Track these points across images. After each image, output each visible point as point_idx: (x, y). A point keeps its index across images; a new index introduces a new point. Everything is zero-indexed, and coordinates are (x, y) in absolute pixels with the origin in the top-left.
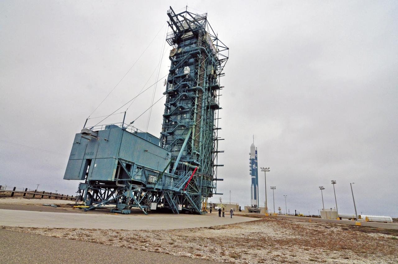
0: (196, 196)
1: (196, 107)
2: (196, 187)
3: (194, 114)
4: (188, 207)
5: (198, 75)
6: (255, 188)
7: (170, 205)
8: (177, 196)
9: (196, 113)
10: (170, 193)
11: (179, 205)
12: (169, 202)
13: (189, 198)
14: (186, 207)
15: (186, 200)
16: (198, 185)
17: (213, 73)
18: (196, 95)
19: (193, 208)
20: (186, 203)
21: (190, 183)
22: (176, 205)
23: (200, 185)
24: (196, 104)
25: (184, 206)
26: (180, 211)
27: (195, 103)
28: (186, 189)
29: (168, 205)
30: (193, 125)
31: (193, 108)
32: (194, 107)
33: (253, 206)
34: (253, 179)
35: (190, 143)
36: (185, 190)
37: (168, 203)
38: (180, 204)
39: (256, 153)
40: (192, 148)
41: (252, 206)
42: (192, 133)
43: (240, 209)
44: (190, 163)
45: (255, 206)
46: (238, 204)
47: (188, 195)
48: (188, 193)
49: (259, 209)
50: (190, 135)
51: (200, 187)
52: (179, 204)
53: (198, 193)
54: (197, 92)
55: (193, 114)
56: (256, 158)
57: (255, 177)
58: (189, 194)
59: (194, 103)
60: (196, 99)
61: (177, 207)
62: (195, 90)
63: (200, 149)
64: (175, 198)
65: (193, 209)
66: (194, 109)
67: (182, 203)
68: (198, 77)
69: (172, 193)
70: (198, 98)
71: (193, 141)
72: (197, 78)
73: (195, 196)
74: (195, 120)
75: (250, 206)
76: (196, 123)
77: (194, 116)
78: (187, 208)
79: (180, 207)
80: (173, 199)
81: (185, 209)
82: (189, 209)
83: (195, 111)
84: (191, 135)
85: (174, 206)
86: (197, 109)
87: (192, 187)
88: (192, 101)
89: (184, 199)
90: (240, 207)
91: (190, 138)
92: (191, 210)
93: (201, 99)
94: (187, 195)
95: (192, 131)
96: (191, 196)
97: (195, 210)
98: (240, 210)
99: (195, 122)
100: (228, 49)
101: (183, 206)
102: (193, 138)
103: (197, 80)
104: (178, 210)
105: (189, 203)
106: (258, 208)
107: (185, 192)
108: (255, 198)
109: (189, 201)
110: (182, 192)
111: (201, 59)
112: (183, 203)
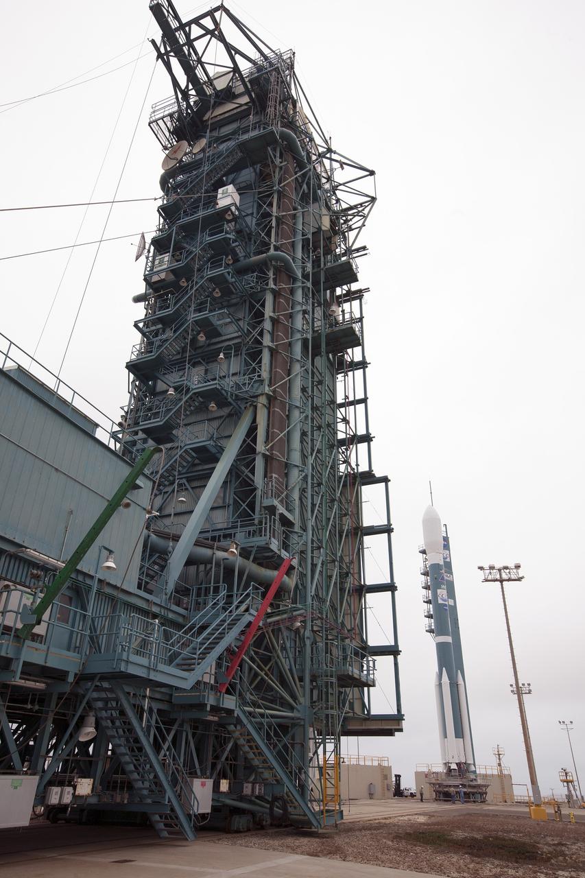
0: (284, 728)
1: (267, 325)
2: (283, 682)
3: (261, 352)
4: (247, 789)
5: (274, 219)
6: (454, 686)
7: (139, 784)
8: (181, 725)
9: (271, 349)
10: (140, 711)
11: (197, 783)
12: (131, 767)
13: (251, 740)
14: (235, 789)
15: (236, 747)
16: (291, 670)
17: (328, 226)
18: (267, 284)
19: (275, 799)
20: (234, 768)
21: (252, 659)
22: (174, 782)
23: (303, 671)
24: (267, 316)
25: (224, 786)
26: (203, 816)
27: (263, 315)
28: (233, 686)
29: (129, 786)
30: (257, 396)
31: (255, 333)
32: (258, 329)
33: (454, 766)
34: (441, 648)
35: (246, 471)
36: (228, 692)
37: (124, 772)
38: (204, 775)
39: (446, 546)
40: (259, 493)
41: (450, 770)
42: (252, 430)
43: (398, 784)
44: (248, 559)
45: (463, 769)
46: (385, 764)
47: (245, 721)
48: (244, 712)
49: (480, 782)
50: (243, 437)
51: (301, 679)
52: (193, 774)
53: (292, 709)
54: (271, 274)
55: (255, 355)
56: (448, 566)
57: (449, 639)
58: (250, 713)
59: (259, 316)
60: (269, 299)
61: (184, 796)
62: (261, 268)
63: (296, 495)
64: (170, 738)
65: (272, 803)
66: (261, 334)
67: (214, 765)
68: (274, 225)
69: (156, 706)
70: (276, 294)
71: (259, 464)
72: (271, 227)
73: (280, 725)
74: (265, 374)
75: (440, 769)
76: (270, 386)
77: (260, 362)
78: (242, 798)
79: (202, 794)
80: (157, 747)
81: (228, 802)
82: (251, 802)
83: (267, 341)
84: (248, 435)
85: (162, 791)
86: (272, 334)
87: (262, 679)
88: (252, 307)
89: (222, 742)
90: (398, 777)
91: (248, 450)
92: (262, 809)
93: (287, 300)
94: (239, 721)
95: (254, 420)
96: (259, 727)
97: (285, 809)
98: (398, 793)
99: (267, 382)
100: (372, 173)
101: (216, 786)
102: (261, 447)
103: (269, 234)
104: (189, 816)
105: (250, 768)
106: (473, 777)
107: (230, 702)
108: (459, 733)
109: (251, 755)
110: (211, 701)
111: (281, 168)
112: (219, 767)
